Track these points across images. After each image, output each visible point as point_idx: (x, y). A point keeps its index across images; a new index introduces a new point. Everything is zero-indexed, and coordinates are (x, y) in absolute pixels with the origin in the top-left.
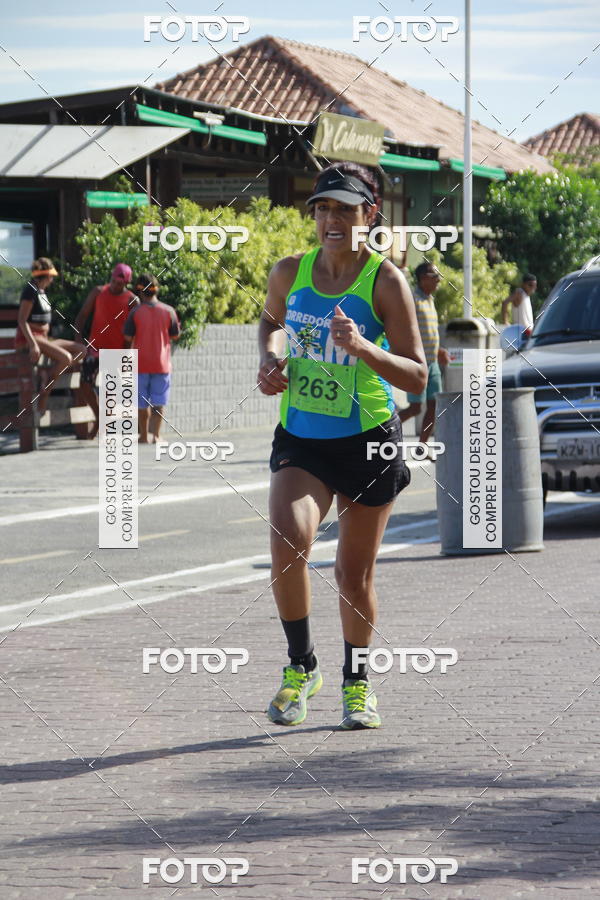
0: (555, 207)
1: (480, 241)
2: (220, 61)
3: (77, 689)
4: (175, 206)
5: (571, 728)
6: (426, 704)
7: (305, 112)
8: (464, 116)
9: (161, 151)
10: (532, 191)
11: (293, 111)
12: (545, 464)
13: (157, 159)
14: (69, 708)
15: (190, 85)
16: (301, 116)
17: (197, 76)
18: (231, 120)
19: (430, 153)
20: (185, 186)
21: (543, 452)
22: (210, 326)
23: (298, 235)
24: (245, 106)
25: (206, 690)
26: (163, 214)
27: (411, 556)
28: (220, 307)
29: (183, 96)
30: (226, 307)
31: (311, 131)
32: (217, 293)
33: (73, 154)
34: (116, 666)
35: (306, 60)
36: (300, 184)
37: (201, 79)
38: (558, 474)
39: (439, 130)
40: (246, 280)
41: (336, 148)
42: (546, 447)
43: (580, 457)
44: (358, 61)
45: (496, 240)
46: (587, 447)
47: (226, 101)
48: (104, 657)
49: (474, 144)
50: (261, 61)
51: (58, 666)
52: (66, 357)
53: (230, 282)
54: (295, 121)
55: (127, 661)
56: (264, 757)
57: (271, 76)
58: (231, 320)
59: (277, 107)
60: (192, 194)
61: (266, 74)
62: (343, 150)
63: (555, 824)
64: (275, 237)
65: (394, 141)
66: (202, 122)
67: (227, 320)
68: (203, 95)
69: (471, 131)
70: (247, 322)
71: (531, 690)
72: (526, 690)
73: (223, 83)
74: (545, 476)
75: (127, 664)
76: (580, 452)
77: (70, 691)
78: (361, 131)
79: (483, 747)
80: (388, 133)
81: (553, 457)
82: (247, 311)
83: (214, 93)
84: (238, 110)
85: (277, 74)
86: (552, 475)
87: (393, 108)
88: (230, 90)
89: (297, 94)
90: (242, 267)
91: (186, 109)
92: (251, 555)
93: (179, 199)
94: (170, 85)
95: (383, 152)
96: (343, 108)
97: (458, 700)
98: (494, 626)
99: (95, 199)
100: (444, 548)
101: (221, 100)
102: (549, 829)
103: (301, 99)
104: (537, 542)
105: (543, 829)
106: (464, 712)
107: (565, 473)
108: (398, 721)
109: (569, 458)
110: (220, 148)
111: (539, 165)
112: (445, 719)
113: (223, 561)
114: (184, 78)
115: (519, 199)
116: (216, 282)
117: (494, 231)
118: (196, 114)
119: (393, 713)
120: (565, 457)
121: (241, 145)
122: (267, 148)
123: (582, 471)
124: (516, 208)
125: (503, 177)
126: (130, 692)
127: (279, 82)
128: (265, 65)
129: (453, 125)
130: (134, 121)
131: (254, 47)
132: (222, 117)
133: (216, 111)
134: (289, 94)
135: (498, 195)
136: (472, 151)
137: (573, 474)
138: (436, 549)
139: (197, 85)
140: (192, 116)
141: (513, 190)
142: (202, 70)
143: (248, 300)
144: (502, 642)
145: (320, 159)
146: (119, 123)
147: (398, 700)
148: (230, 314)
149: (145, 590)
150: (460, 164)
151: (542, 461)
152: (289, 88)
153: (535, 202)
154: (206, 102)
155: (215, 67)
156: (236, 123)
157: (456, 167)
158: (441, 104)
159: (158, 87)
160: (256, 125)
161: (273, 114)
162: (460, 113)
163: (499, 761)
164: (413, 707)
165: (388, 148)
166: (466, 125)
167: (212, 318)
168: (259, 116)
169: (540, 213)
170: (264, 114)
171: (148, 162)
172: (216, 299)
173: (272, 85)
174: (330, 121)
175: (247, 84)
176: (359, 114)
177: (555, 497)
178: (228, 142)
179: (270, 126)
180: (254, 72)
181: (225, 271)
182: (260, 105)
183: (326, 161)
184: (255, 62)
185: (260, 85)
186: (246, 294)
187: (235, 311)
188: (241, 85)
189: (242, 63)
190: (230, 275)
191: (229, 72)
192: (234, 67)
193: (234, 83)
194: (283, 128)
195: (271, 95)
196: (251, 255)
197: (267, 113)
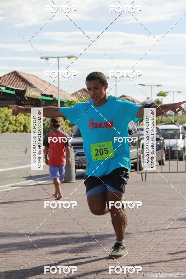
2: (5, 76)
5: (80, 220)
7: (24, 87)
8: (58, 88)
11: (21, 87)
16: (23, 88)
18: (7, 88)
19: (51, 96)
21: (75, 160)
24: (10, 86)
28: (5, 129)
31: (24, 91)
32: (4, 126)
35: (24, 76)
38: (79, 165)
39: (53, 91)
40: (10, 123)
41: (30, 95)
42: (76, 159)
44: (35, 76)
49: (61, 94)
50: (14, 76)
53: (7, 124)
54: (21, 89)
57: (16, 79)
59: (17, 86)
62: (32, 95)
65: (43, 93)
66: (0, 89)
67: (6, 132)
69: (60, 91)
70: (11, 132)
72: (71, 212)
73: (5, 81)
74: (76, 166)
76: (83, 161)
78: (36, 91)
81: (78, 162)
82: (11, 130)
84: (9, 86)
85: (17, 79)
86: (77, 165)
87: (43, 86)
88: (7, 82)
90: (9, 120)
96: (32, 86)
101: (5, 84)
103: (23, 84)
104: (74, 180)
106: (57, 217)
107: (80, 165)
110: (4, 94)
111: (75, 99)
113: (4, 185)
116: (4, 124)
120: (80, 162)
121: (9, 94)
122: (15, 95)
123: (84, 165)
125: (67, 101)
127: (18, 81)
128: (15, 77)
129: (56, 90)
131: (12, 73)
132: (5, 88)
133: (4, 86)
134: (20, 83)
135: (66, 105)
136: (60, 96)
137: (82, 165)
141: (69, 104)
142: (0, 78)
143: (11, 128)
145: (27, 97)
148: (7, 131)
151: (75, 163)
154: (2, 84)
155: (3, 77)
157: (57, 99)
158: (53, 86)
160: (13, 90)
165: (42, 95)
167: (3, 132)
168: (13, 88)
173: (16, 81)
174: (29, 89)
175: (11, 81)
176: (35, 87)
177: (78, 170)
178: (6, 93)
179: (16, 90)
180: (12, 78)
181: (6, 121)
182: (13, 85)
183: (28, 98)
184: (12, 76)
185: (14, 81)
186: (10, 126)
187: (8, 130)
188: (9, 81)
189: (10, 76)
190: (7, 122)
191: (7, 78)
192: (8, 77)
193: (8, 81)
194: (19, 90)
195: (16, 83)
196: (12, 118)
197: (15, 87)
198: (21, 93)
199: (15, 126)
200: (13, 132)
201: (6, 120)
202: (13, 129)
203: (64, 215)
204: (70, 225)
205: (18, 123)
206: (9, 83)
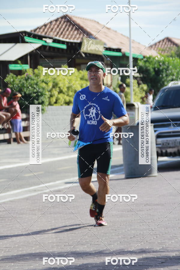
0: (159, 66)
1: (135, 78)
2: (51, 22)
3: (8, 223)
4: (37, 69)
5: (167, 232)
6: (120, 225)
7: (79, 38)
8: (130, 39)
9: (33, 51)
10: (152, 62)
11: (75, 38)
12: (157, 148)
13: (31, 54)
14: (6, 230)
15: (42, 30)
16: (78, 39)
17: (44, 27)
18: (55, 41)
19: (119, 50)
20: (41, 62)
21: (157, 144)
22: (49, 107)
23: (77, 77)
24: (60, 36)
25: (50, 223)
26: (33, 71)
27: (115, 178)
28: (53, 100)
29: (39, 34)
30: (54, 101)
31: (80, 44)
32: (51, 96)
33: (4, 53)
34: (21, 216)
35: (78, 21)
36: (78, 61)
37: (45, 28)
38: (162, 151)
39: (121, 43)
40: (61, 92)
41: (89, 49)
42: (158, 143)
43: (169, 146)
44: (95, 21)
45: (141, 78)
46: (171, 142)
47: (54, 35)
48: (17, 213)
49: (133, 47)
50: (64, 22)
51: (2, 216)
52: (3, 118)
53: (55, 92)
54: (75, 41)
55: (24, 214)
56: (69, 244)
57: (67, 27)
58: (56, 105)
59: (69, 36)
60: (43, 65)
61: (66, 26)
62: (91, 50)
63: (162, 263)
64: (70, 78)
65: (107, 46)
66: (46, 42)
67: (55, 105)
68: (46, 33)
69: (132, 43)
70: (61, 105)
71: (154, 220)
72: (152, 220)
73: (52, 29)
74: (157, 152)
75: (24, 215)
76: (169, 144)
77: (6, 224)
78: (97, 44)
79: (139, 239)
80: (105, 44)
81: (160, 146)
82: (61, 102)
83: (49, 32)
84: (57, 38)
85: (69, 26)
86: (160, 152)
87: (106, 36)
88: (55, 31)
89: (76, 32)
90: (59, 87)
91: (40, 38)
92: (64, 179)
93: (38, 66)
94: (35, 30)
95: (104, 50)
96: (91, 36)
97: (131, 224)
98: (142, 200)
99: (12, 67)
100: (126, 176)
101: (52, 35)
102: (160, 264)
103: (77, 34)
104: (155, 173)
105: (158, 264)
106: (133, 228)
107: (164, 151)
108: (112, 231)
109: (165, 146)
110: (52, 50)
111: (153, 54)
112: (127, 230)
113: (55, 181)
114: (40, 28)
115: (147, 64)
116: (51, 92)
117: (140, 74)
118: (44, 39)
119: (110, 229)
120: (164, 146)
121: (58, 49)
122: (67, 50)
123: (169, 150)
124: (146, 67)
125: (142, 57)
126: (25, 224)
127: (70, 29)
128: (65, 23)
129: (126, 41)
130: (24, 42)
131: (62, 18)
132: (52, 40)
133: (50, 38)
134: (73, 32)
135: (141, 63)
136: (132, 49)
137: (166, 151)
138: (123, 176)
139: (44, 30)
140: (42, 40)
141: (145, 62)
142: (45, 25)
143: (61, 98)
144: (145, 205)
145: (83, 53)
146: (19, 42)
147: (111, 224)
148: (56, 103)
149: (30, 191)
151: (156, 147)
152: (73, 30)
153: (153, 65)
154: (47, 35)
155: (49, 24)
156: (56, 42)
157: (127, 55)
158: (122, 35)
159: (32, 31)
160: (63, 42)
161: (68, 39)
162: (128, 37)
163: (144, 243)
164: (116, 226)
165: (105, 48)
166: (130, 41)
167: (50, 104)
168: (64, 40)
169: (154, 69)
170: (66, 39)
171: (28, 54)
172: (51, 98)
173: (68, 29)
174: (87, 41)
175: (60, 29)
176: (95, 38)
177: (161, 159)
178: (54, 48)
179: (67, 43)
180: (62, 25)
181: (54, 89)
182: (64, 36)
183: (85, 54)
184: (62, 22)
185: (64, 29)
186: (61, 96)
187: (58, 102)
188: (58, 30)
189: (58, 23)
190: (56, 90)
191: (54, 26)
192: (55, 24)
193: (56, 29)
194: (72, 43)
195: (68, 33)
196: (62, 83)
197: (66, 38)
198: (74, 47)
199: (68, 95)
200: (64, 105)
201: (54, 87)
202: (65, 100)
203: (143, 225)
204: (152, 238)
205: (72, 91)
206: (58, 33)
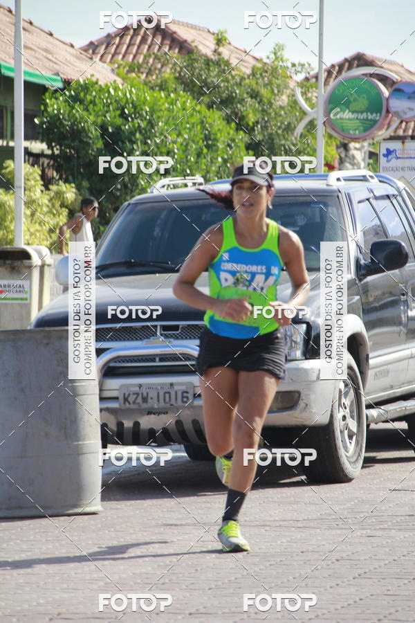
0: (119, 121)
1: (32, 158)
10: (93, 102)
12: (104, 413)
21: (102, 399)
38: (120, 425)
42: (107, 394)
43: (144, 406)
45: (51, 157)
46: (153, 394)
74: (104, 426)
76: (145, 400)
81: (114, 405)
98: (41, 601)
104: (95, 503)
107: (128, 424)
109: (133, 406)
111: (102, 73)
115: (78, 111)
117: (50, 147)
120: (127, 406)
123: (146, 422)
124: (75, 122)
125: (59, 85)
135: (54, 105)
136: (25, 55)
137: (137, 424)
141: (71, 101)
150: (9, 69)
151: (101, 410)
153: (97, 116)
157: (6, 73)
162: (9, 11)
169: (103, 128)
